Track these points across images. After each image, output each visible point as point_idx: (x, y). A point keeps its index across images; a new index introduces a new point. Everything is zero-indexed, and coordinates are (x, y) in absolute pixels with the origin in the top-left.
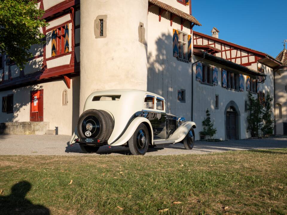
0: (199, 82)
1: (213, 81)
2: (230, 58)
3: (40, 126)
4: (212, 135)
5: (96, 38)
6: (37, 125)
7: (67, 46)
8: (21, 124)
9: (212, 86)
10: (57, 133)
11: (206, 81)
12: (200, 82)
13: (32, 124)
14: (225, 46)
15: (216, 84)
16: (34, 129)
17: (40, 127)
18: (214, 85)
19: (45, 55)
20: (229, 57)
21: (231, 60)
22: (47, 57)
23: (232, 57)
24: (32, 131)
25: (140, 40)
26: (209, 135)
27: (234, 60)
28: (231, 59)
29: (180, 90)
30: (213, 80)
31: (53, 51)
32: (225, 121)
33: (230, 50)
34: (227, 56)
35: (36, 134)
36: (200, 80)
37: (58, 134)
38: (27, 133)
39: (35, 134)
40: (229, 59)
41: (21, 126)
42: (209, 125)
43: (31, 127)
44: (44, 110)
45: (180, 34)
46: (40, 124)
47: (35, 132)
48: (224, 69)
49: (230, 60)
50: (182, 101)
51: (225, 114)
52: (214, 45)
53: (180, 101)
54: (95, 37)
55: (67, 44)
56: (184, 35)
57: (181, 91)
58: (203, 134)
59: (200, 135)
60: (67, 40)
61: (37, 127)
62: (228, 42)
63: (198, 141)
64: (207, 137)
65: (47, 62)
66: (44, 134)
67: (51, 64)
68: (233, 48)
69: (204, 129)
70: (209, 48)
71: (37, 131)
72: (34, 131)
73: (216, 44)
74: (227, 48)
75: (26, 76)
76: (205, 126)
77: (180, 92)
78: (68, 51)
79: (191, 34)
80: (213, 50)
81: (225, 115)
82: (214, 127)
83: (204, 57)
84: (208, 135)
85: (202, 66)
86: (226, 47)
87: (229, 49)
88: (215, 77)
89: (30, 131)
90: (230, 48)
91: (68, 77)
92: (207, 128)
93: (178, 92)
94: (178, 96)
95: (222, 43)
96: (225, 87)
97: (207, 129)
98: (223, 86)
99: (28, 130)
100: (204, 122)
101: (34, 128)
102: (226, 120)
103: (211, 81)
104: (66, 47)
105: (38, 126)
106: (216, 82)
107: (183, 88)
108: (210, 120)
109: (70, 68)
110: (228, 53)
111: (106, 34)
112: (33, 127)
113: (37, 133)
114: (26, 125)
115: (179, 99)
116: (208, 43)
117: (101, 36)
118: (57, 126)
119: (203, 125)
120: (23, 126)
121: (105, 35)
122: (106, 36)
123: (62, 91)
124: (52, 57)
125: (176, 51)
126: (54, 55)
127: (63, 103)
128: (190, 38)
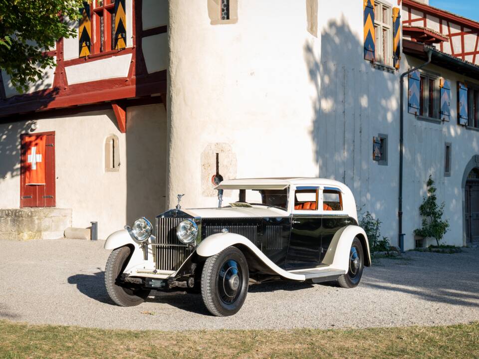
0: (414, 116)
1: (441, 113)
2: (460, 52)
3: (53, 218)
4: (440, 237)
5: (212, 23)
6: (45, 217)
7: (122, 35)
8: (8, 215)
9: (439, 123)
10: (94, 236)
11: (427, 114)
12: (416, 115)
13: (35, 216)
14: (448, 26)
15: (447, 118)
16: (39, 227)
17: (53, 221)
18: (443, 120)
19: (62, 53)
20: (458, 50)
21: (463, 58)
22: (67, 57)
23: (466, 51)
24: (35, 230)
25: (310, 27)
26: (434, 236)
27: (472, 56)
28: (463, 54)
29: (377, 136)
30: (442, 110)
31: (84, 44)
32: (463, 202)
33: (462, 35)
34: (454, 48)
35: (44, 238)
36: (416, 110)
37: (98, 238)
38: (26, 235)
39: (42, 239)
40: (459, 55)
41: (9, 218)
42: (434, 214)
43: (32, 222)
44: (56, 180)
45: (385, 9)
46: (52, 215)
47: (42, 233)
48: (463, 84)
49: (461, 57)
50: (381, 161)
51: (462, 187)
52: (422, 22)
53: (377, 162)
54: (210, 20)
55: (121, 29)
56: (385, 8)
57: (379, 139)
58: (422, 236)
59: (414, 237)
60: (121, 20)
61: (46, 222)
62: (457, 15)
63: (410, 250)
64: (430, 242)
65: (67, 69)
66: (60, 237)
67: (77, 75)
68: (470, 30)
69: (424, 223)
70: (423, 33)
71: (46, 230)
72: (39, 231)
73: (428, 20)
74: (454, 30)
75: (9, 99)
76: (425, 217)
77: (377, 140)
78: (123, 47)
79: (399, 5)
80: (432, 37)
81: (464, 189)
82: (443, 219)
83: (430, 60)
84: (432, 237)
85: (420, 79)
86: (453, 27)
87: (459, 31)
88: (445, 103)
89: (30, 232)
90: (462, 30)
91: (121, 107)
92: (429, 220)
93: (374, 141)
94: (374, 151)
95: (444, 18)
96: (464, 124)
97: (429, 224)
98: (461, 123)
99: (26, 230)
100: (422, 208)
101: (38, 223)
102: (464, 200)
103: (438, 111)
104: (120, 36)
105: (47, 219)
106: (446, 113)
107: (383, 132)
108: (436, 202)
109: (129, 85)
110: (457, 40)
111: (237, 16)
112: (36, 222)
113: (47, 236)
114: (21, 219)
115: (376, 158)
116: (410, 17)
117: (223, 18)
118: (94, 221)
119: (421, 214)
120: (14, 221)
121: (235, 18)
122: (237, 19)
123: (106, 138)
124: (80, 58)
125: (370, 46)
126: (86, 52)
127: (107, 166)
128: (396, 15)
